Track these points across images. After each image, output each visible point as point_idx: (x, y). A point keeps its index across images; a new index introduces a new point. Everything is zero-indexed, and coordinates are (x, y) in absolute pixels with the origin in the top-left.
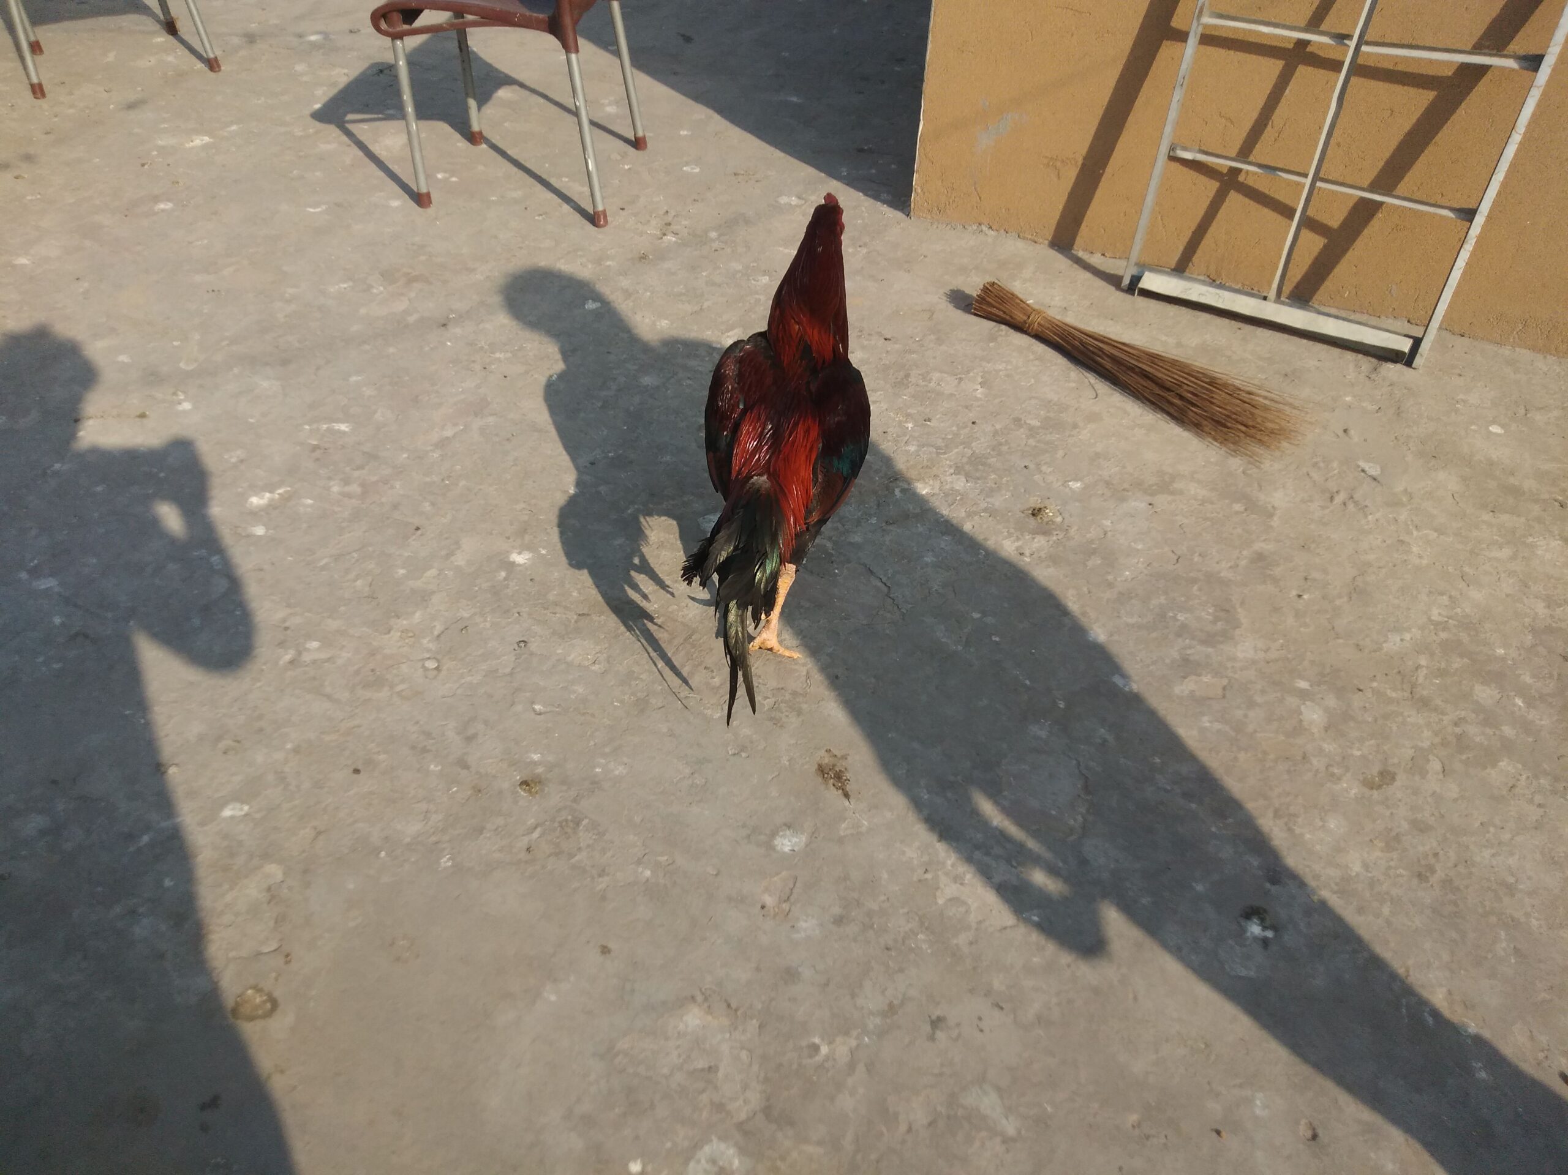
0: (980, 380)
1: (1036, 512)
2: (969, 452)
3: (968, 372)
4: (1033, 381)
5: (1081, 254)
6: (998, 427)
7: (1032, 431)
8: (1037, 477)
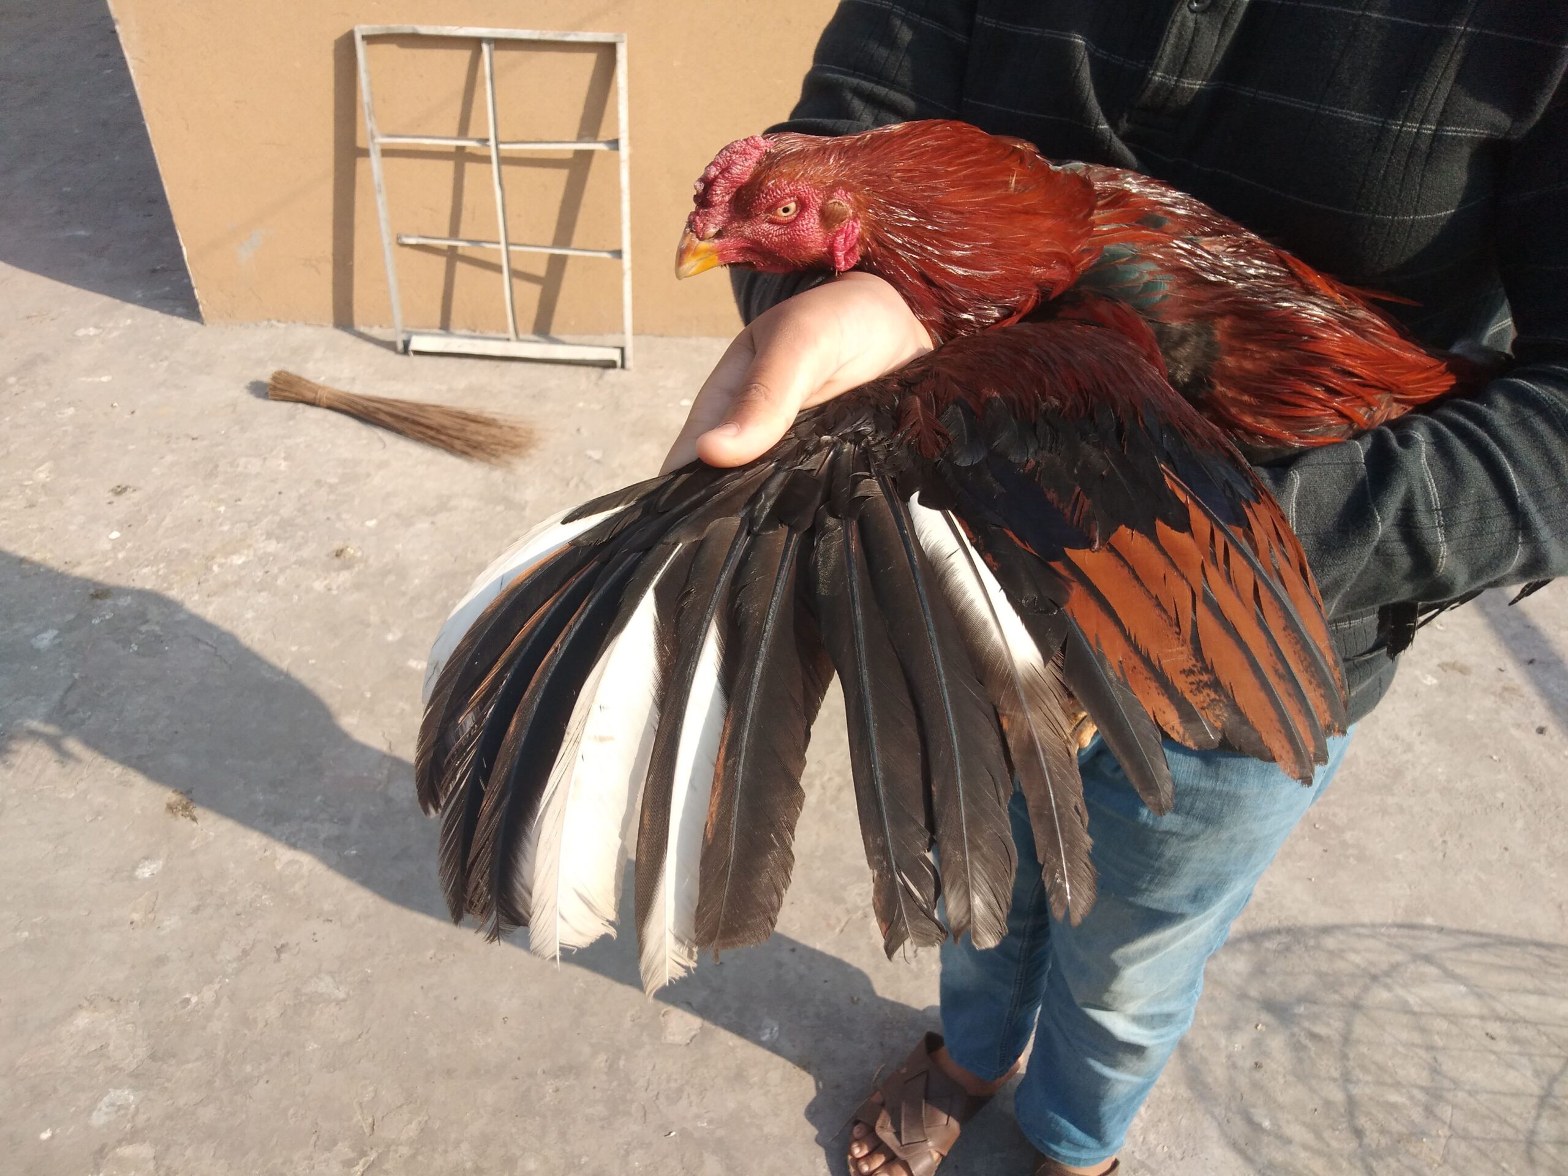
0: (283, 455)
1: (339, 554)
2: (277, 518)
3: (272, 451)
4: (329, 446)
5: (362, 329)
6: (302, 491)
7: (332, 488)
8: (339, 525)
